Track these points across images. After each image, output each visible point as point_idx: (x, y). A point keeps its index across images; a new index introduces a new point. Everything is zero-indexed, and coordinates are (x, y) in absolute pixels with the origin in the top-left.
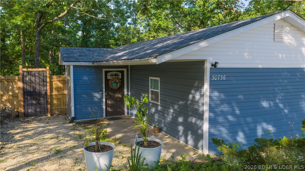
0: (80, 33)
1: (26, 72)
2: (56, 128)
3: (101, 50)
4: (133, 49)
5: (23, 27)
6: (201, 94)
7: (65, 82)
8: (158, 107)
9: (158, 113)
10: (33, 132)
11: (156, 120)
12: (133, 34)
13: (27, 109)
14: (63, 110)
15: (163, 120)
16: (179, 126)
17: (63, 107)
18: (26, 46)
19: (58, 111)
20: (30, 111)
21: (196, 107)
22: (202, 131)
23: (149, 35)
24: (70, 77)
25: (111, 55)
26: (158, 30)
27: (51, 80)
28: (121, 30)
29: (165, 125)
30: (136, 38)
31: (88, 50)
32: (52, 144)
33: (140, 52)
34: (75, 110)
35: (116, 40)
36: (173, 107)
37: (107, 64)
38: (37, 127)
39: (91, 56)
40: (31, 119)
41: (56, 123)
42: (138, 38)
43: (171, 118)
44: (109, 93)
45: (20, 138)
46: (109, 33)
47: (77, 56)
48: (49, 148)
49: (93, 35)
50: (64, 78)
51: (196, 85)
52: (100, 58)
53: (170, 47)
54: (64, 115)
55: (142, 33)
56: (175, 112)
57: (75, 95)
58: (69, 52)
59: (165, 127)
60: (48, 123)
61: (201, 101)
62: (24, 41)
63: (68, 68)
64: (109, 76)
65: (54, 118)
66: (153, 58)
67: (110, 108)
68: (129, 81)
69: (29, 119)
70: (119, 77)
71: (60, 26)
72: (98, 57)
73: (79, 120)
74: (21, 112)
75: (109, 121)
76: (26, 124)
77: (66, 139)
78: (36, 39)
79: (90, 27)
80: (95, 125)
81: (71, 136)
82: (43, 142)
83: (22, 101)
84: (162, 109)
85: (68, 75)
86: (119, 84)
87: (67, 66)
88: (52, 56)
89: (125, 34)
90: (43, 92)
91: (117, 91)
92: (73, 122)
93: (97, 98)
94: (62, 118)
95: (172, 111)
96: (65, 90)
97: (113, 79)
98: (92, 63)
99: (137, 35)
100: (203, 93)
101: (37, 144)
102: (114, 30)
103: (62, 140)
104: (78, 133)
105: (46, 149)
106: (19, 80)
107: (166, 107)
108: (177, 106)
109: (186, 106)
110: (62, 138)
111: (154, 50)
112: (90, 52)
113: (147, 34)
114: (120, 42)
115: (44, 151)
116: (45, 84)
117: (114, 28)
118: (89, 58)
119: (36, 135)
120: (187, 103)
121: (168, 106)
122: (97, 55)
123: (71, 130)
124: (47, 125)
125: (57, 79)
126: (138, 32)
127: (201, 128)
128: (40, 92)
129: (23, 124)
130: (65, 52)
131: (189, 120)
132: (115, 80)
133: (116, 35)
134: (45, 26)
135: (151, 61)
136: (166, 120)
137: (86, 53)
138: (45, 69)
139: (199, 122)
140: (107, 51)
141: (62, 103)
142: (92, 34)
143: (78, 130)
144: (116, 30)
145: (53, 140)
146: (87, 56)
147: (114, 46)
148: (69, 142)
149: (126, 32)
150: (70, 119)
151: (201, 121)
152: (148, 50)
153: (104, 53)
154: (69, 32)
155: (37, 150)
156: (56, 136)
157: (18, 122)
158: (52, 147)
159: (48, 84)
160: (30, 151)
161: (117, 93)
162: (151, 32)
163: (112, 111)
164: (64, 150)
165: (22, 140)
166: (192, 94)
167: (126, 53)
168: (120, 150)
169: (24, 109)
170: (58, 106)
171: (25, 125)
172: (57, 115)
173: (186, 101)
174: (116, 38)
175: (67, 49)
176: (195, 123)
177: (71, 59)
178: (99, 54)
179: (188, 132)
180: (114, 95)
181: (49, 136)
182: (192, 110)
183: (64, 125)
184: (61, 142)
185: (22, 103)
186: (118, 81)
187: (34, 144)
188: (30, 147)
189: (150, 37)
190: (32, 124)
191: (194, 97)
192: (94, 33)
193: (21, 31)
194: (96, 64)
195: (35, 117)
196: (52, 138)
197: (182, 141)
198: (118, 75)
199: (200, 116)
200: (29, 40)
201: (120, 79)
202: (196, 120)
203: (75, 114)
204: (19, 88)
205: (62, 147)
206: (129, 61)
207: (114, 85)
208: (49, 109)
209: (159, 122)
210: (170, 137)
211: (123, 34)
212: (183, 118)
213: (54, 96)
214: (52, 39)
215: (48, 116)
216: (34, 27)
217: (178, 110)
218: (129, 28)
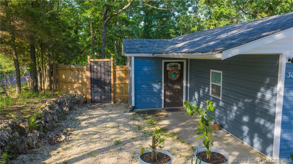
0: (142, 23)
1: (93, 62)
2: (118, 116)
3: (161, 41)
4: (194, 40)
5: (92, 20)
6: (273, 93)
7: (127, 72)
8: (219, 102)
9: (219, 108)
10: (97, 119)
11: (217, 116)
12: (193, 23)
13: (94, 96)
14: (125, 98)
15: (225, 117)
16: (243, 126)
17: (124, 95)
18: (95, 37)
19: (120, 99)
20: (96, 98)
21: (266, 107)
22: (273, 135)
23: (210, 23)
24: (131, 68)
25: (171, 46)
26: (220, 17)
27: (114, 70)
28: (182, 19)
29: (227, 123)
30: (197, 27)
31: (149, 41)
32: (113, 134)
33: (201, 44)
34: (135, 99)
35: (176, 29)
36: (237, 104)
37: (167, 56)
38: (101, 114)
39: (151, 47)
40: (97, 106)
41: (118, 111)
42: (199, 26)
43: (234, 116)
44: (168, 84)
45: (86, 125)
46: (169, 22)
47: (138, 47)
48: (110, 138)
49: (155, 25)
50: (126, 68)
51: (268, 82)
52: (160, 49)
53: (236, 39)
54: (125, 102)
55: (203, 22)
56: (239, 109)
57: (135, 85)
58: (131, 44)
59: (227, 124)
60: (111, 110)
61: (272, 101)
62: (93, 32)
63: (130, 59)
64: (168, 67)
65: (117, 106)
66: (218, 53)
67: (169, 99)
68: (188, 73)
69: (95, 106)
70: (178, 68)
71: (124, 17)
72: (158, 48)
73: (139, 110)
74: (89, 98)
75: (167, 112)
76: (92, 110)
77: (126, 129)
78: (103, 31)
79: (151, 17)
80: (154, 116)
81: (130, 126)
82: (105, 130)
83: (90, 89)
84: (224, 105)
85: (130, 65)
86: (178, 75)
87: (129, 57)
88: (117, 46)
89: (185, 23)
90: (107, 81)
91: (176, 83)
92: (133, 111)
93: (156, 89)
94: (124, 105)
95: (235, 108)
96: (127, 80)
97: (172, 71)
98: (152, 54)
99: (198, 23)
100: (276, 93)
101: (100, 132)
102: (175, 19)
103: (122, 130)
104: (137, 124)
105: (107, 139)
106: (87, 70)
107: (228, 104)
108: (241, 103)
109: (253, 105)
110: (121, 128)
111: (218, 41)
112: (151, 44)
113: (208, 22)
114: (180, 32)
115: (106, 141)
116: (109, 73)
117: (174, 17)
118: (149, 49)
119: (99, 123)
120: (254, 101)
121: (231, 103)
122: (157, 46)
123: (131, 120)
124: (110, 113)
125: (120, 69)
126: (198, 21)
127: (271, 131)
128: (105, 81)
129: (90, 111)
130: (128, 44)
131: (257, 121)
132: (174, 71)
133: (176, 24)
134: (110, 18)
135: (216, 56)
136: (228, 117)
137: (147, 44)
138: (109, 59)
139: (268, 125)
140: (167, 42)
141: (124, 91)
142: (153, 23)
143: (138, 121)
144: (176, 20)
145: (114, 129)
146: (148, 47)
147: (174, 35)
148: (128, 133)
149: (186, 20)
150: (130, 108)
151: (271, 124)
152: (210, 41)
153: (164, 44)
154: (132, 23)
155: (99, 140)
156: (116, 125)
157: (85, 108)
158: (113, 137)
159: (112, 74)
160: (93, 140)
161: (176, 84)
162: (212, 20)
163: (170, 102)
164: (123, 142)
165: (87, 127)
166: (262, 91)
167: (186, 44)
168: (178, 147)
169: (91, 96)
170: (120, 94)
171: (91, 112)
172: (119, 103)
173: (253, 99)
174: (177, 27)
175: (129, 41)
176: (264, 126)
177: (132, 50)
178: (159, 46)
179: (254, 133)
180: (173, 86)
181: (111, 124)
182: (261, 110)
183: (125, 114)
184: (121, 133)
185: (90, 91)
186: (177, 72)
187: (97, 132)
188: (93, 136)
189: (211, 25)
190: (97, 111)
191: (263, 96)
192: (156, 23)
193: (91, 23)
194: (156, 55)
195: (100, 104)
196: (113, 128)
197: (246, 143)
198: (177, 66)
199: (271, 119)
200: (97, 31)
201: (179, 70)
202: (265, 122)
203: (135, 103)
204: (87, 77)
205: (122, 138)
206: (190, 54)
207: (173, 76)
208: (112, 97)
209: (220, 118)
210: (232, 136)
211: (183, 23)
212: (249, 117)
213: (117, 85)
214: (117, 31)
215: (111, 103)
216: (102, 19)
217: (243, 108)
218: (189, 17)
